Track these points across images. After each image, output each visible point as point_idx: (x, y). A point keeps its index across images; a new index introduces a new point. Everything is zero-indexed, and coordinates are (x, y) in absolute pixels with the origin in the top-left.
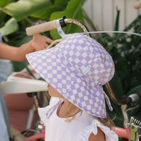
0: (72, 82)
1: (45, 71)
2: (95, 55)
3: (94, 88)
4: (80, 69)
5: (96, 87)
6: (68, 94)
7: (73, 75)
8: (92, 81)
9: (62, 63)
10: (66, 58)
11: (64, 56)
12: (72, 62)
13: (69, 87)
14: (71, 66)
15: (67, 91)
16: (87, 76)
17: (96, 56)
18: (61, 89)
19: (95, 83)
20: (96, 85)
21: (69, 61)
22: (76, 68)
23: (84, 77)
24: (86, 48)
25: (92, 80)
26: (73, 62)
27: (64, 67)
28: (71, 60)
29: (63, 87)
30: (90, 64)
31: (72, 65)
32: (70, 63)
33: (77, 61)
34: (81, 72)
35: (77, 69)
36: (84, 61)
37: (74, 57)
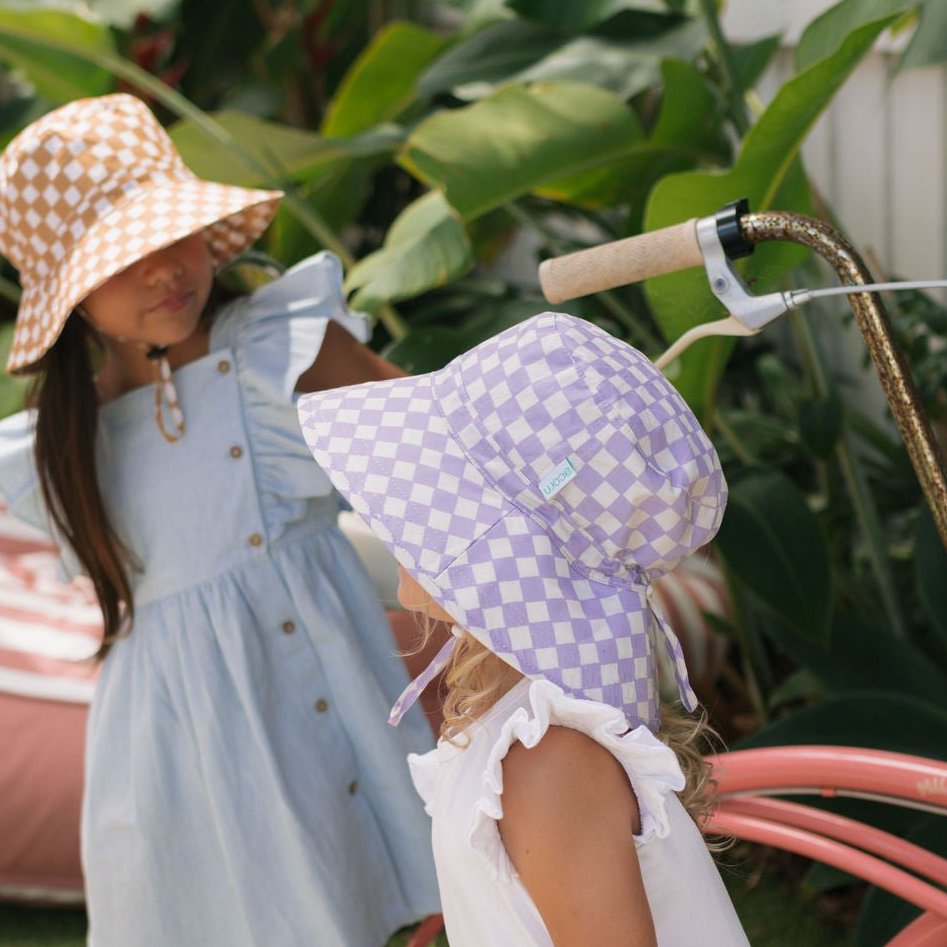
0: (481, 529)
1: (358, 464)
2: (606, 410)
3: (597, 577)
4: (528, 471)
5: (608, 574)
6: (444, 580)
7: (494, 498)
8: (590, 543)
9: (452, 436)
10: (474, 414)
11: (469, 405)
12: (497, 438)
13: (457, 547)
14: (491, 455)
15: (444, 566)
16: (562, 509)
17: (611, 416)
18: (415, 551)
19: (603, 551)
20: (611, 565)
21: (484, 432)
22: (511, 465)
23: (545, 511)
24: (567, 375)
25: (586, 535)
26: (502, 438)
27: (460, 454)
28: (493, 423)
29: (427, 544)
30: (579, 452)
31: (497, 447)
32: (490, 439)
33: (519, 431)
34: (535, 486)
35: (517, 470)
36: (549, 436)
37: (510, 412)
